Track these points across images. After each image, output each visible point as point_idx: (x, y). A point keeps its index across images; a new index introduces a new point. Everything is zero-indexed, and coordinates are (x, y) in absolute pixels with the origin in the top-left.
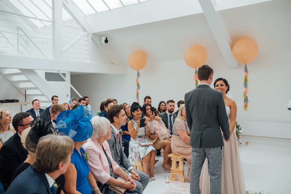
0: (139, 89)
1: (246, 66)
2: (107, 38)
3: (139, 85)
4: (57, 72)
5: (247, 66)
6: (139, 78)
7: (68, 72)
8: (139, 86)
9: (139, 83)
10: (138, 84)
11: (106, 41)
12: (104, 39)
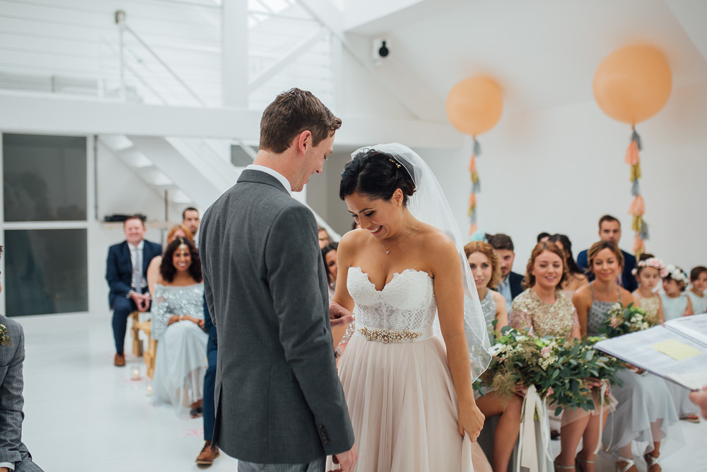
0: (479, 190)
2: (384, 43)
3: (478, 179)
6: (478, 160)
8: (476, 183)
9: (476, 173)
10: (475, 176)
11: (384, 52)
12: (378, 45)
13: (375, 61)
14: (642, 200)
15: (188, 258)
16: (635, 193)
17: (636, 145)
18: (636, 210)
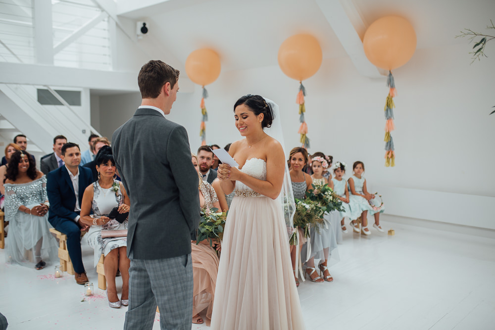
0: (207, 120)
1: (391, 74)
2: (144, 24)
3: (206, 113)
4: (45, 88)
5: (393, 74)
6: (205, 100)
7: (85, 88)
8: (205, 115)
9: (205, 109)
10: (204, 111)
11: (144, 30)
12: (140, 25)
13: (138, 36)
14: (306, 124)
15: (28, 163)
16: (302, 121)
17: (302, 93)
18: (302, 131)
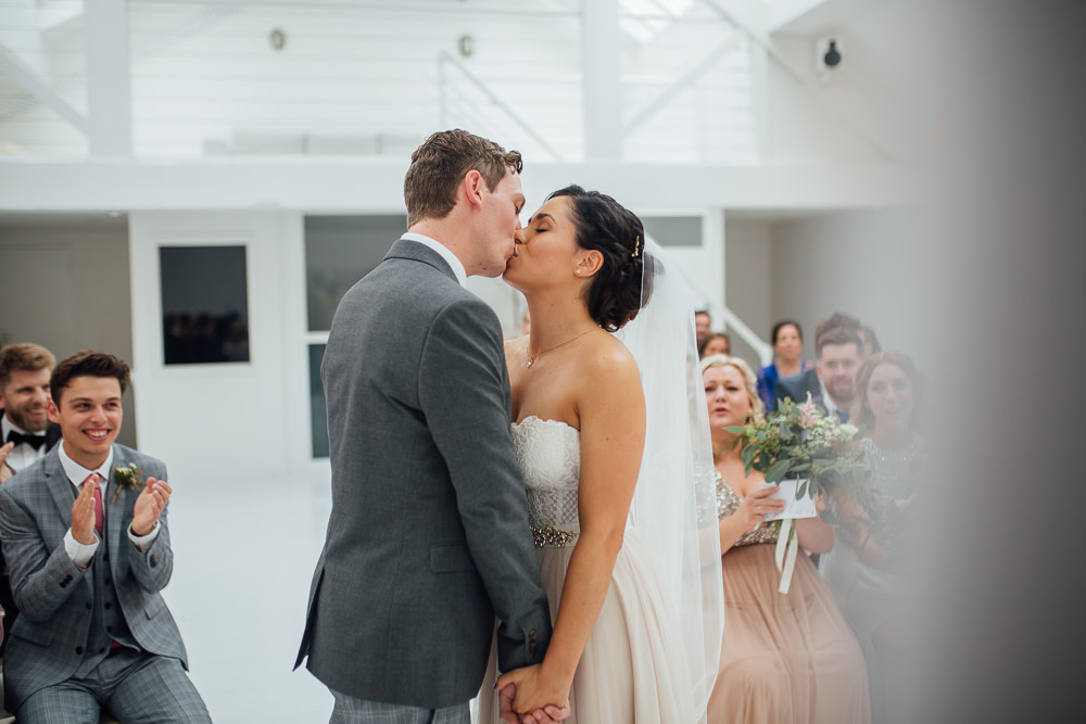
2: (833, 45)
7: (712, 209)
11: (832, 58)
12: (823, 48)
13: (818, 74)
